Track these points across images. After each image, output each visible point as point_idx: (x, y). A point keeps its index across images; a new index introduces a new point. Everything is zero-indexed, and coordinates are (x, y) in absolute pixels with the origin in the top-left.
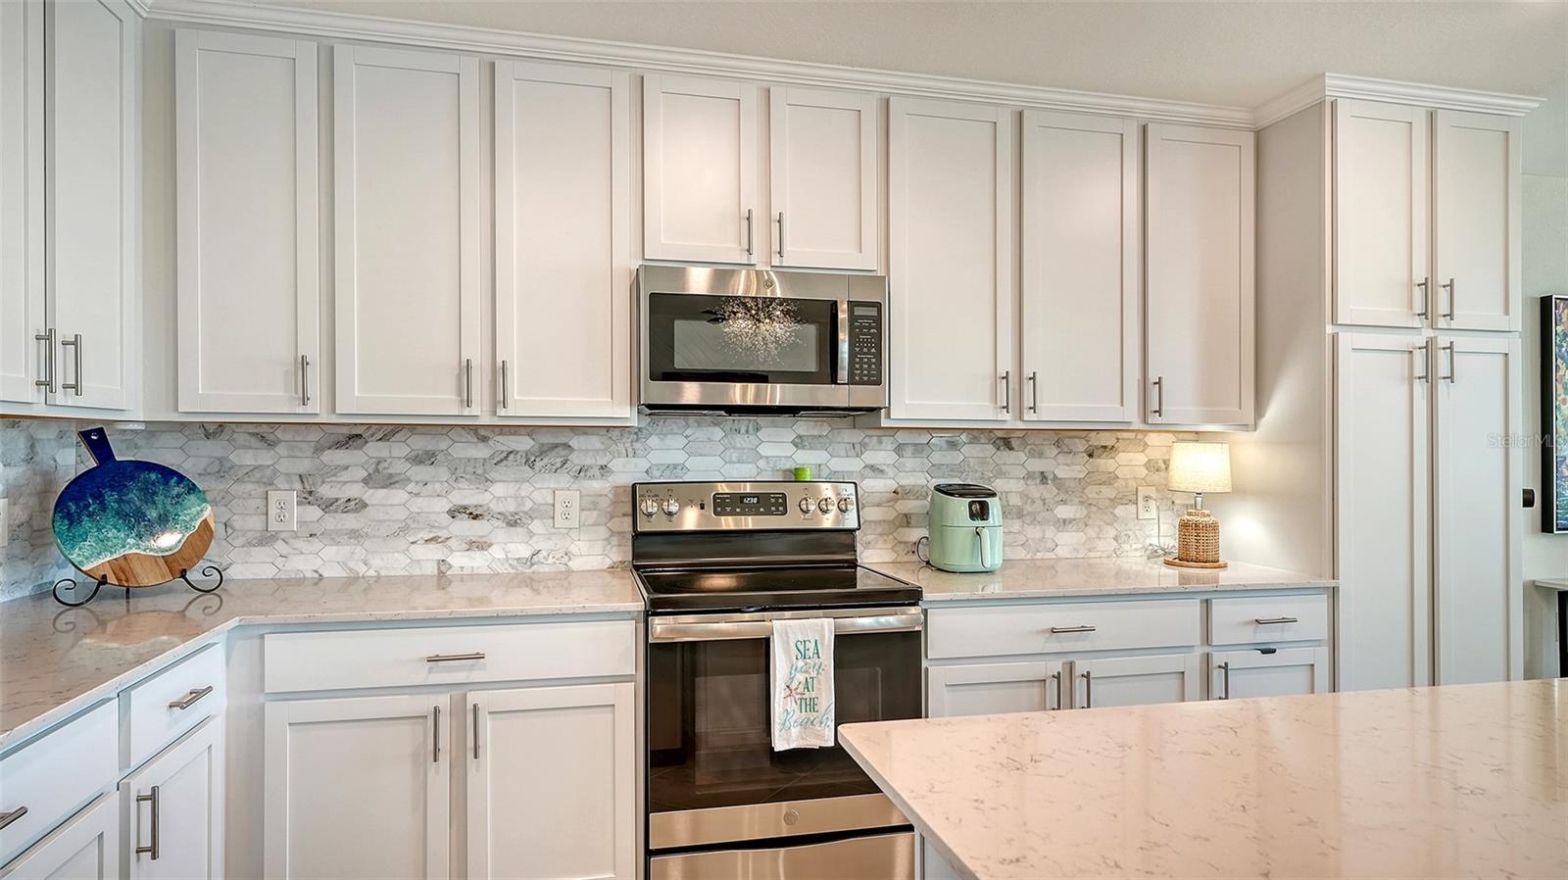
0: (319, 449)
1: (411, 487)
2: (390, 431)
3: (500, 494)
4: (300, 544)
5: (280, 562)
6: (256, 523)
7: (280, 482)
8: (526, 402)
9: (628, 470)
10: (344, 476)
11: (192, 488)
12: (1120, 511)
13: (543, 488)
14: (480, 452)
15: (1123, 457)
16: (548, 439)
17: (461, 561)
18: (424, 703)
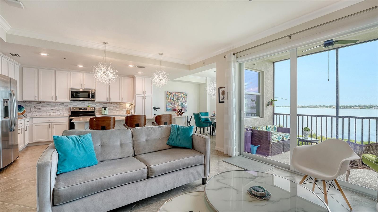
0: (36, 104)
1: (47, 107)
2: (44, 102)
3: (56, 108)
4: (34, 113)
5: (32, 114)
6: (29, 111)
7: (32, 107)
8: (59, 100)
9: (70, 106)
10: (39, 106)
11: (23, 107)
12: (123, 110)
13: (61, 107)
14: (54, 104)
15: (123, 105)
16: (62, 103)
17: (52, 114)
18: (48, 124)
